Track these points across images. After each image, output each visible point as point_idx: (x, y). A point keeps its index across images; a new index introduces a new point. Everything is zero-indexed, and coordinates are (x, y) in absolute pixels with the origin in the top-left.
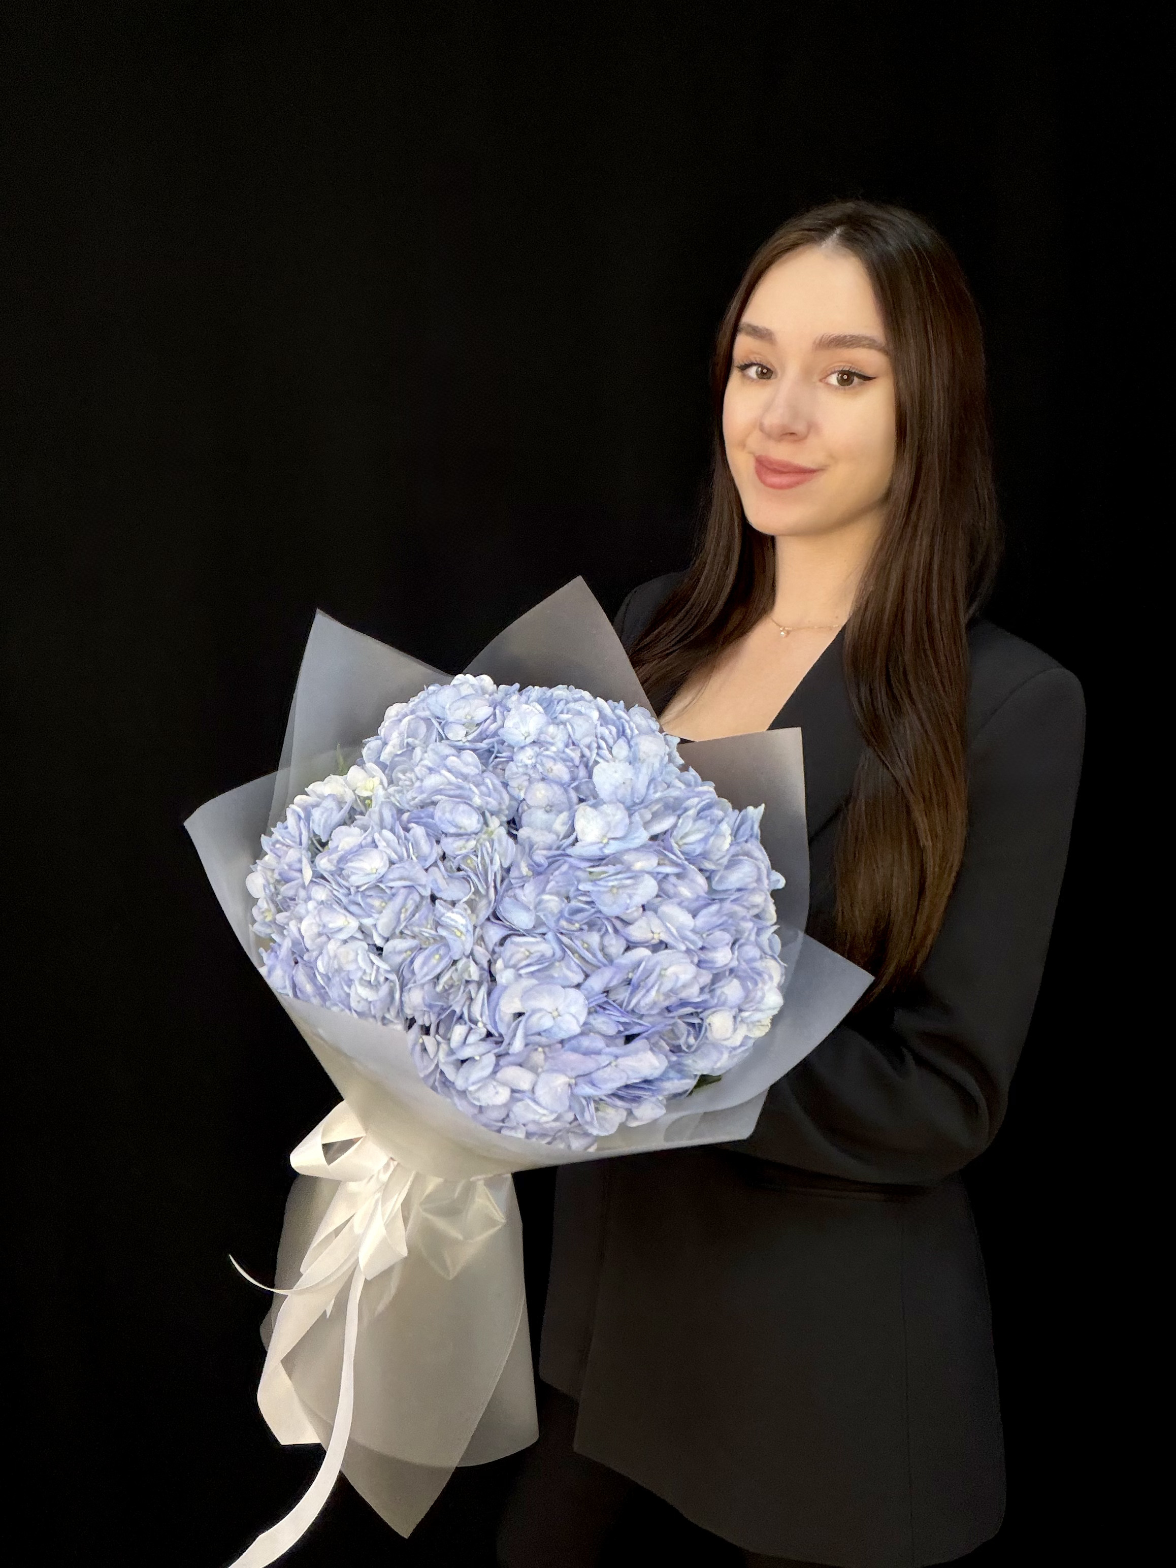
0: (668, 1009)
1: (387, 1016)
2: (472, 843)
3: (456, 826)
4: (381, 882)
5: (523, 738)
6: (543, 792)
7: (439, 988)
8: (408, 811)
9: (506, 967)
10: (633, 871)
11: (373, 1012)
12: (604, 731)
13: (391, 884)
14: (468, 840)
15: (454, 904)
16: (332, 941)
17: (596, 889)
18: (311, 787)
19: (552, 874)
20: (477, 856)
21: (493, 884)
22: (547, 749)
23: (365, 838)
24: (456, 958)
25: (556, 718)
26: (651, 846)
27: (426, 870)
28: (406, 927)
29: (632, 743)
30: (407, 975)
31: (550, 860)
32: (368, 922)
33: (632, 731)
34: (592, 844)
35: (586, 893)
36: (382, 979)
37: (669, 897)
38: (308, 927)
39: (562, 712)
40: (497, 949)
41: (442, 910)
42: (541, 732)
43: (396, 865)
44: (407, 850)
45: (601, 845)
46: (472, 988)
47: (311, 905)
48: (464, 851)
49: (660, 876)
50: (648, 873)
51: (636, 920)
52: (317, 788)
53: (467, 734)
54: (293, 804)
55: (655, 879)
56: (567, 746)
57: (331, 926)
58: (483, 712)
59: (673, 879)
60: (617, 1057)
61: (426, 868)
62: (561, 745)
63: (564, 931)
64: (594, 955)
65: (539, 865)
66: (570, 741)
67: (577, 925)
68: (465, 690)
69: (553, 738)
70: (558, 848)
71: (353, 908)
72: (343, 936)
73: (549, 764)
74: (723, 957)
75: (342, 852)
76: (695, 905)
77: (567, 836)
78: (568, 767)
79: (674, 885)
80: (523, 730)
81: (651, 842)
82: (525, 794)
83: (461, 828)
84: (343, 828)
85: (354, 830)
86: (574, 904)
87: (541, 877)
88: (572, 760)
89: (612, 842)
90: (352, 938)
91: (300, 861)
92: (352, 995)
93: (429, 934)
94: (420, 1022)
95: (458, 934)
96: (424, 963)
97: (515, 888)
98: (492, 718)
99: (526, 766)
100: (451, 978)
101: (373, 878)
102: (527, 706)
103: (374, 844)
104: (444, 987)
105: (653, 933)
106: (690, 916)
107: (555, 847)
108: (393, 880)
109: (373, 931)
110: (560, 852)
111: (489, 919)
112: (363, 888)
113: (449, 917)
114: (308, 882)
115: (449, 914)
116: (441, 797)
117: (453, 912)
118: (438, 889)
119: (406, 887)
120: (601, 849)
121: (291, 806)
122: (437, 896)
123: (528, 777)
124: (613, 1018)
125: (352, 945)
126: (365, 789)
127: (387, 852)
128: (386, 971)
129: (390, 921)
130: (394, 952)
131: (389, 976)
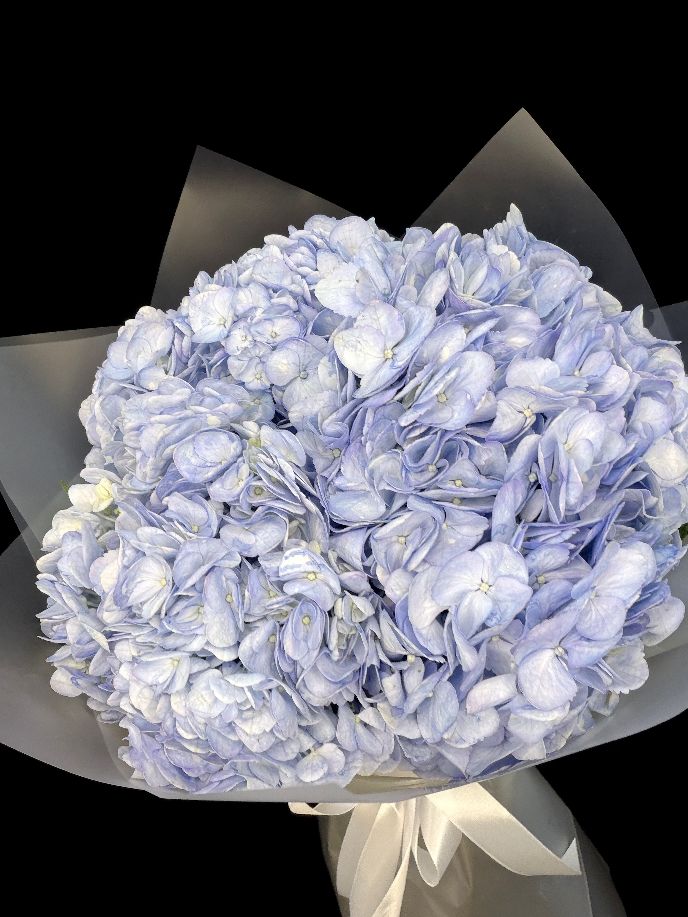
1: (304, 724)
2: (245, 470)
4: (177, 589)
5: (222, 327)
6: (285, 361)
7: (336, 655)
8: (153, 489)
9: (389, 572)
10: (445, 364)
11: (284, 739)
13: (190, 583)
14: (237, 470)
15: (280, 548)
16: (172, 698)
17: (422, 412)
18: (44, 544)
19: (361, 434)
20: (260, 479)
21: (303, 495)
22: (254, 317)
23: (124, 555)
24: (329, 608)
26: (442, 321)
27: (218, 536)
28: (246, 614)
29: (333, 247)
30: (286, 668)
31: (347, 420)
32: (196, 645)
33: (322, 237)
34: (377, 370)
35: (415, 425)
37: (509, 358)
38: (139, 698)
40: (367, 563)
41: (273, 566)
43: (178, 558)
44: (178, 532)
45: (390, 362)
46: (372, 627)
47: (124, 672)
48: (242, 484)
49: (480, 345)
50: (467, 349)
51: (495, 411)
52: (49, 539)
54: (39, 573)
55: (478, 350)
56: (271, 297)
57: (161, 680)
59: (495, 338)
61: (215, 533)
62: (264, 302)
63: (423, 486)
64: (478, 485)
65: (339, 435)
66: (272, 292)
67: (432, 468)
69: (251, 302)
70: (345, 402)
71: (170, 642)
72: (180, 684)
74: (618, 381)
75: (112, 591)
76: (543, 345)
77: (343, 383)
78: (286, 317)
79: (503, 341)
80: (216, 319)
81: (439, 317)
82: (268, 378)
83: (220, 463)
84: (100, 559)
85: (110, 554)
87: (352, 447)
88: (287, 307)
89: (396, 350)
90: (192, 677)
91: (84, 630)
92: (245, 739)
93: (277, 603)
94: (341, 704)
95: (311, 577)
96: (296, 641)
97: (332, 480)
98: (177, 335)
99: (246, 348)
100: (340, 635)
101: (166, 595)
103: (140, 554)
104: (340, 650)
105: (522, 412)
106: (548, 361)
107: (339, 403)
109: (211, 650)
110: (350, 404)
111: (332, 534)
112: (163, 612)
113: (286, 568)
114: (107, 647)
115: (284, 563)
116: (172, 447)
117: (286, 558)
118: (249, 548)
119: (207, 574)
120: (392, 366)
121: (38, 576)
122: (253, 556)
123: (257, 360)
124: (553, 541)
125: (200, 684)
126: (101, 500)
127: (159, 551)
128: (262, 683)
129: (223, 623)
130: (254, 655)
131: (270, 686)
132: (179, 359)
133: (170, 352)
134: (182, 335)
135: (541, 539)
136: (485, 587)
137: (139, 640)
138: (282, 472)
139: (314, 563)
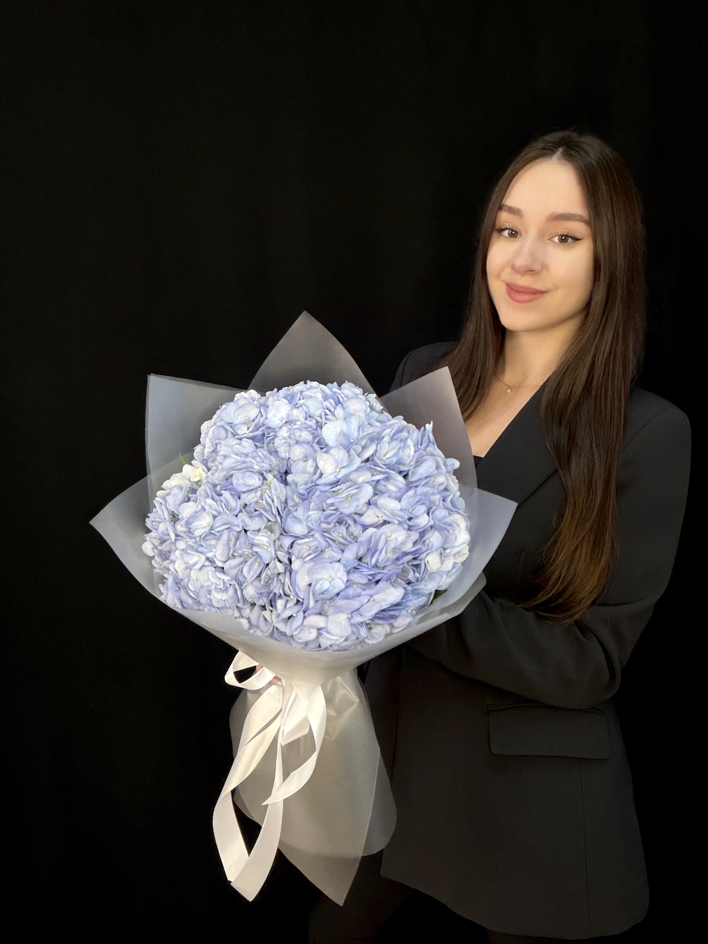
0: (398, 559)
1: (239, 605)
2: (259, 493)
3: (248, 486)
4: (212, 530)
5: (280, 422)
6: (299, 450)
7: (262, 582)
8: (219, 484)
9: (297, 558)
10: (357, 484)
11: (228, 606)
12: (326, 404)
13: (218, 529)
14: (256, 492)
15: (259, 530)
16: (192, 571)
17: (337, 500)
18: (164, 485)
19: (312, 498)
20: (263, 500)
21: (277, 514)
22: (296, 424)
23: (197, 506)
24: (267, 562)
25: (297, 404)
26: (365, 466)
27: (237, 516)
28: (234, 551)
29: (344, 406)
30: (241, 579)
31: (308, 490)
32: (210, 555)
33: (343, 399)
34: (331, 474)
35: (332, 505)
36: (228, 586)
37: (383, 493)
38: (179, 566)
39: (300, 399)
40: (290, 551)
41: (252, 536)
42: (288, 415)
43: (218, 518)
44: (222, 507)
45: (336, 473)
46: (281, 577)
47: (178, 553)
48: (256, 499)
49: (374, 483)
50: (367, 483)
51: (365, 512)
52: (167, 484)
53: (248, 429)
54: (157, 497)
55: (371, 485)
56: (306, 419)
57: (190, 562)
58: (253, 413)
59: (382, 482)
60: (371, 596)
61: (236, 514)
62: (302, 419)
63: (325, 530)
64: (345, 539)
65: (303, 495)
66: (308, 416)
67: (332, 525)
68: (241, 402)
69: (297, 417)
70: (312, 482)
71: (200, 549)
72: (198, 566)
73: (298, 433)
74: (423, 521)
75: (186, 519)
76: (399, 494)
77: (315, 473)
78: (310, 431)
79: (384, 486)
80: (279, 416)
81: (365, 464)
82: (289, 454)
83: (251, 486)
84: (185, 504)
85: (191, 503)
86: (328, 512)
87: (306, 502)
88: (311, 427)
89: (342, 470)
90: (203, 566)
91: (167, 529)
92: (213, 599)
93: (248, 552)
94: (258, 604)
95: (266, 547)
96: (249, 571)
97: (292, 512)
98: (260, 414)
99: (285, 438)
100: (267, 574)
101: (207, 529)
102: (278, 402)
103: (203, 509)
104: (264, 581)
105: (378, 517)
106: (397, 502)
107: (310, 481)
108: (219, 527)
109: (215, 559)
110: (313, 484)
111: (281, 534)
112: (203, 536)
113: (257, 540)
114: (173, 540)
115: (257, 538)
116: (235, 471)
117: (259, 536)
118: (247, 526)
119: (226, 529)
120: (335, 476)
121: (156, 498)
122: (247, 529)
123: (288, 444)
124: (364, 573)
125: (205, 570)
126: (195, 476)
127: (211, 511)
128: (229, 580)
129: (223, 550)
130: (231, 568)
131: (231, 583)
132: (256, 425)
133: (254, 420)
134: (262, 416)
135: (360, 570)
136: (331, 579)
137: (189, 543)
138: (273, 501)
139: (268, 542)
